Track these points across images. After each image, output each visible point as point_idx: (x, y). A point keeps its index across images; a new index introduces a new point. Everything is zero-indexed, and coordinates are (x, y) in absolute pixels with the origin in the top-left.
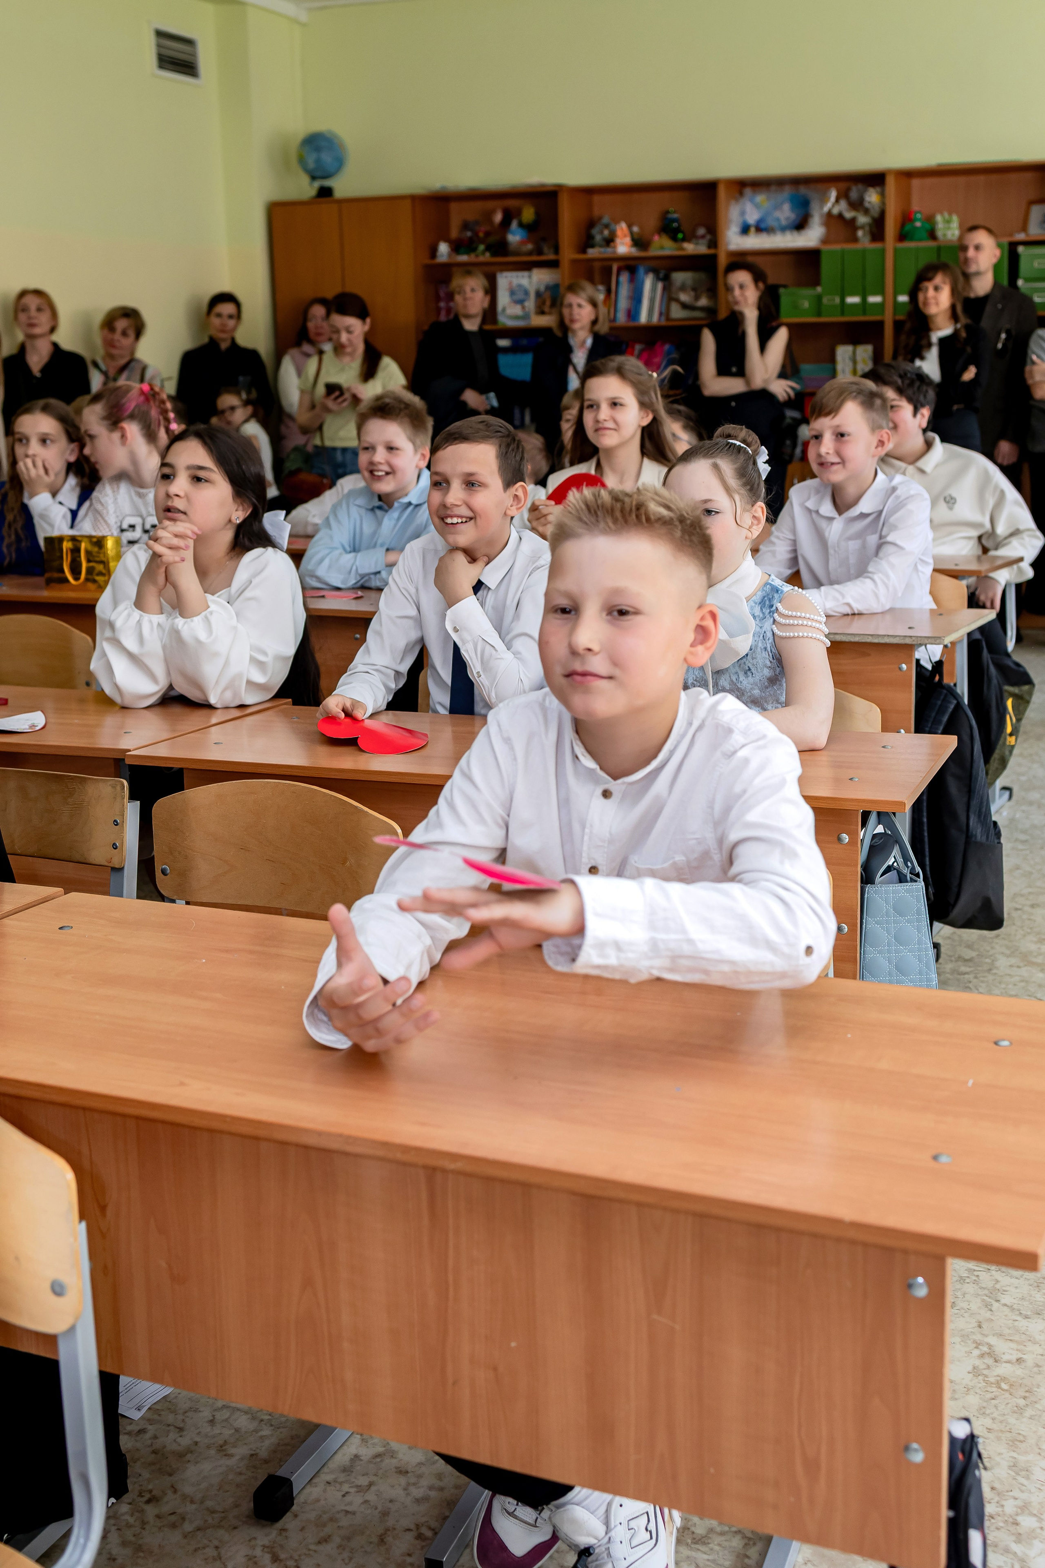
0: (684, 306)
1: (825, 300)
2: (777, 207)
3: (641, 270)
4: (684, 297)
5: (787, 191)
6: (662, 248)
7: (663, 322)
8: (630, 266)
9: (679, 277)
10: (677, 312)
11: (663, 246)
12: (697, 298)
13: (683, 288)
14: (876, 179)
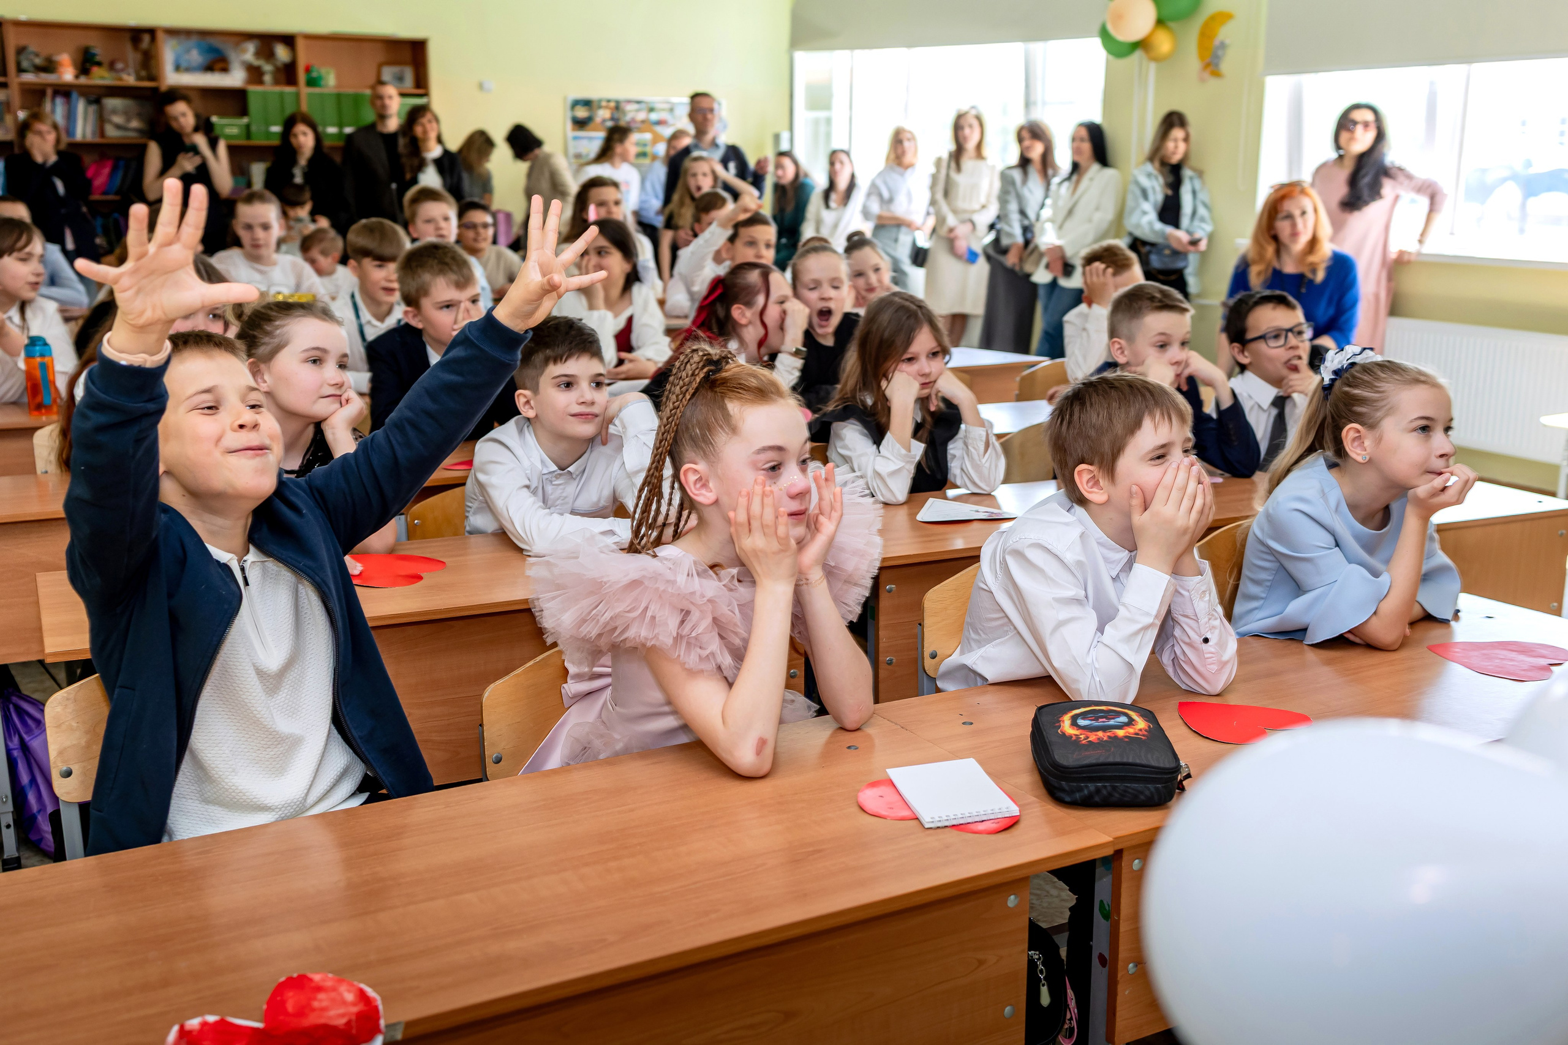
0: (118, 127)
1: (254, 128)
2: (188, 51)
3: (74, 95)
4: (118, 119)
5: (193, 41)
6: (102, 78)
7: (98, 140)
8: (64, 92)
9: (111, 103)
10: (111, 132)
11: (100, 77)
12: (128, 120)
13: (114, 112)
14: (289, 40)
